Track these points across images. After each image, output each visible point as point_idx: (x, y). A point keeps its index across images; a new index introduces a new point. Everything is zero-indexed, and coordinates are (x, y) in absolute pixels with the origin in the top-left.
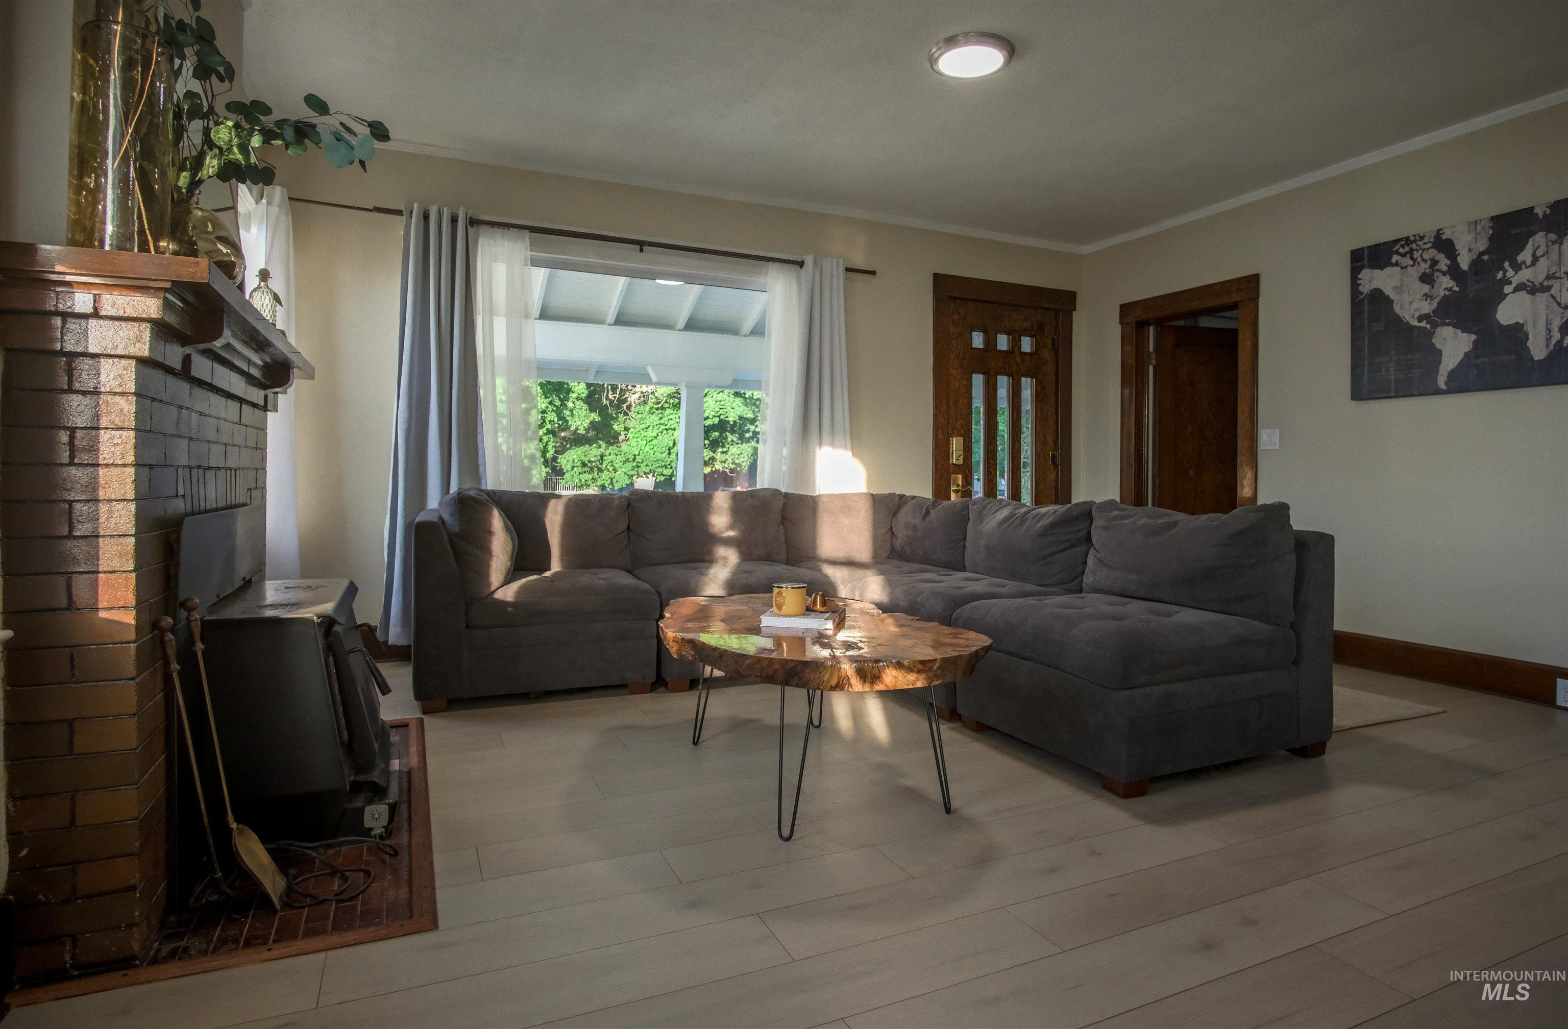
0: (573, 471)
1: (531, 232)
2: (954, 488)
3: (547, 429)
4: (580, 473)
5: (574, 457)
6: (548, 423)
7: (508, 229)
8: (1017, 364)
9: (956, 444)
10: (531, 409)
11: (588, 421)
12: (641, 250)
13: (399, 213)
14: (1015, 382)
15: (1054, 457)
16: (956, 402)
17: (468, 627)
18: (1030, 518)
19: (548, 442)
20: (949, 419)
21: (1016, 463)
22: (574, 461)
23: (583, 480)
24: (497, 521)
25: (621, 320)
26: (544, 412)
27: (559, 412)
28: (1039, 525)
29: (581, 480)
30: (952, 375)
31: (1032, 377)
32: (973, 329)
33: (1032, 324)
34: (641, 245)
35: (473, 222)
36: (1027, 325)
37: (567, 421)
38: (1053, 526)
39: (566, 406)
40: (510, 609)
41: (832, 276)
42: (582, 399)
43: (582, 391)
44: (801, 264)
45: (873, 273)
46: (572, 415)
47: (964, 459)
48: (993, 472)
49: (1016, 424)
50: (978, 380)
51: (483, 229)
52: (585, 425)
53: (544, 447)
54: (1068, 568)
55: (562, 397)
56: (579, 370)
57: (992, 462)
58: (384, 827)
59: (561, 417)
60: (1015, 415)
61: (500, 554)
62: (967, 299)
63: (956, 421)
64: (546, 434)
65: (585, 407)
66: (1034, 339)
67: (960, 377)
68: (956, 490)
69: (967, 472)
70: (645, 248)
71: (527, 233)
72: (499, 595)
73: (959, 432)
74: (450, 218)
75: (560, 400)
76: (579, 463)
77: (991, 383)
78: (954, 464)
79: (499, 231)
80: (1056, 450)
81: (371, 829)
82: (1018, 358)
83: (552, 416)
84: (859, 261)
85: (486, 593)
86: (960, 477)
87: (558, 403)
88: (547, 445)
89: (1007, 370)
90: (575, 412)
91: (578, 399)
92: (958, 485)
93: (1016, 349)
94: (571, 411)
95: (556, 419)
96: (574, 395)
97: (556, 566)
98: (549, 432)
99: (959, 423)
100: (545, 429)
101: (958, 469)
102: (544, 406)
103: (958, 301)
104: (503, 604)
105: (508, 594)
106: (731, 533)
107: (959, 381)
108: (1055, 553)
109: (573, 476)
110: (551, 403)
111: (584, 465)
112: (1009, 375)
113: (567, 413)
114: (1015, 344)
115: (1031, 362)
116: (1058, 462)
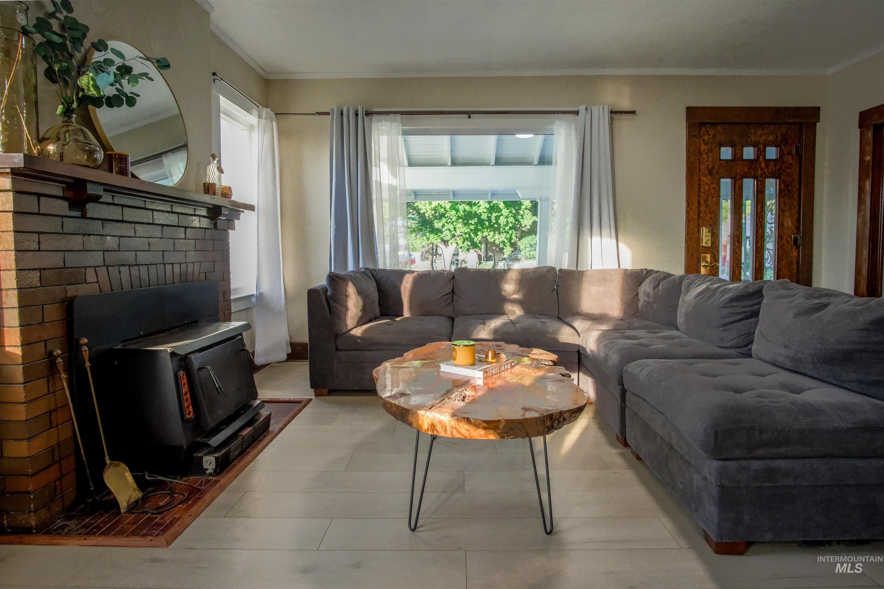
0: (526, 250)
1: (402, 115)
2: (703, 264)
3: (510, 227)
4: (530, 251)
5: (526, 242)
6: (510, 223)
7: (389, 115)
8: (762, 169)
9: (705, 233)
10: (500, 216)
11: (531, 221)
12: (469, 117)
13: (328, 114)
14: (759, 183)
15: (796, 240)
16: (705, 201)
17: (337, 349)
18: (718, 293)
19: (512, 234)
20: (699, 214)
21: (759, 245)
22: (525, 244)
23: (531, 255)
24: (351, 290)
25: (499, 162)
26: (507, 217)
27: (515, 216)
28: (722, 298)
29: (530, 255)
30: (703, 181)
31: (776, 178)
32: (721, 145)
33: (777, 137)
34: (469, 114)
35: (368, 114)
36: (771, 138)
37: (520, 222)
38: (733, 300)
39: (519, 213)
40: (359, 341)
41: (599, 118)
42: (528, 209)
43: (528, 204)
44: (577, 113)
45: (633, 112)
46: (523, 218)
47: (712, 243)
48: (738, 252)
49: (760, 215)
50: (726, 184)
51: (375, 117)
52: (530, 224)
53: (510, 237)
54: (742, 335)
55: (517, 208)
56: (482, 194)
57: (738, 244)
58: (213, 469)
59: (516, 220)
60: (759, 208)
61: (354, 309)
62: (716, 124)
63: (706, 215)
64: (509, 229)
65: (530, 213)
66: (779, 148)
67: (710, 182)
68: (705, 265)
69: (715, 252)
70: (472, 115)
71: (399, 116)
72: (353, 332)
73: (708, 223)
74: (355, 112)
75: (515, 210)
76: (529, 245)
77: (737, 185)
78: (704, 247)
79: (383, 117)
80: (798, 233)
81: (207, 469)
82: (763, 165)
83: (511, 219)
84: (625, 105)
85: (344, 330)
86: (709, 256)
87: (514, 212)
88: (511, 235)
89: (753, 174)
90: (524, 216)
91: (526, 209)
92: (707, 262)
93: (761, 158)
94: (522, 216)
95: (513, 221)
96: (523, 207)
97: (406, 313)
98: (511, 228)
99: (709, 216)
100: (508, 227)
101: (706, 250)
102: (506, 214)
103: (708, 126)
104: (356, 337)
105: (358, 332)
106: (516, 296)
107: (709, 185)
108: (731, 323)
109: (525, 252)
110: (510, 212)
111: (531, 246)
112: (755, 177)
113: (520, 217)
114: (761, 153)
115: (775, 166)
116: (799, 242)
